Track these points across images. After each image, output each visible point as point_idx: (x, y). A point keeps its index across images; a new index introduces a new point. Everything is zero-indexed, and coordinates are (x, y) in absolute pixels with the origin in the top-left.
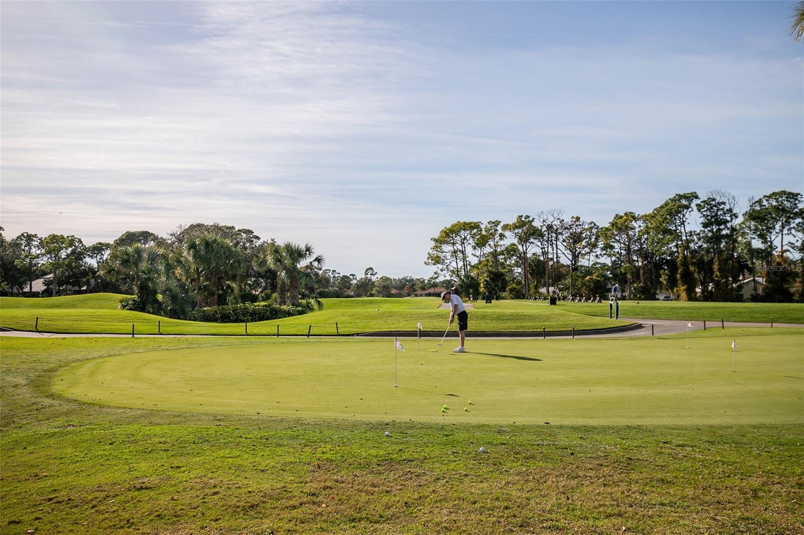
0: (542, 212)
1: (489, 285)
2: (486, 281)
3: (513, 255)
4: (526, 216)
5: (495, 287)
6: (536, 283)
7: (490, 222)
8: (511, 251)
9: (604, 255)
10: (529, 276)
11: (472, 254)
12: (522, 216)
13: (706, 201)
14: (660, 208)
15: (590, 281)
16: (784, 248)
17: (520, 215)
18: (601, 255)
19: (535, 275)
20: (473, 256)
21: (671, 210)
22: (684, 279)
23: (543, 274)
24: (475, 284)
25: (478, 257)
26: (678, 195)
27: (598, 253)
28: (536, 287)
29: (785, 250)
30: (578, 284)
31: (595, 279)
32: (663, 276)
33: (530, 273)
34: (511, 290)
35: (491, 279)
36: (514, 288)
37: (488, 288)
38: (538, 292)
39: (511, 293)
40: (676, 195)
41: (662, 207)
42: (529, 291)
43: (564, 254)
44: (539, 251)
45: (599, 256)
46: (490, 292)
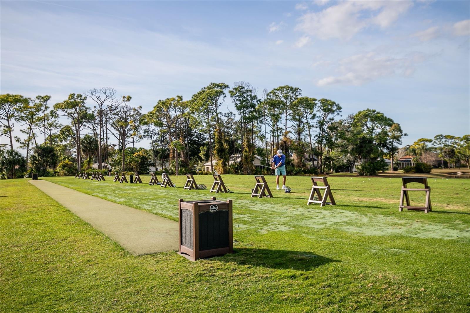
0: (95, 90)
1: (37, 160)
2: (34, 156)
3: (68, 135)
4: (79, 95)
5: (43, 163)
6: (88, 159)
7: (39, 96)
8: (66, 131)
9: (146, 136)
10: (82, 152)
11: (21, 130)
12: (75, 94)
13: (237, 88)
14: (198, 94)
15: (137, 157)
16: (288, 130)
17: (72, 93)
18: (143, 136)
19: (87, 151)
20: (21, 132)
21: (211, 94)
22: (220, 154)
23: (96, 151)
24: (19, 160)
25: (28, 133)
26: (213, 84)
27: (142, 134)
28: (89, 163)
29: (288, 132)
30: (127, 160)
31: (142, 155)
32: (202, 152)
33: (83, 150)
34: (64, 166)
35: (39, 155)
36: (67, 164)
37: (36, 164)
38: (91, 167)
39: (63, 169)
40: (211, 83)
41: (200, 93)
42: (82, 167)
43: (113, 134)
44: (91, 133)
45: (142, 137)
46: (37, 169)
